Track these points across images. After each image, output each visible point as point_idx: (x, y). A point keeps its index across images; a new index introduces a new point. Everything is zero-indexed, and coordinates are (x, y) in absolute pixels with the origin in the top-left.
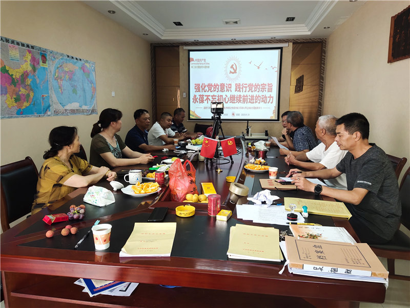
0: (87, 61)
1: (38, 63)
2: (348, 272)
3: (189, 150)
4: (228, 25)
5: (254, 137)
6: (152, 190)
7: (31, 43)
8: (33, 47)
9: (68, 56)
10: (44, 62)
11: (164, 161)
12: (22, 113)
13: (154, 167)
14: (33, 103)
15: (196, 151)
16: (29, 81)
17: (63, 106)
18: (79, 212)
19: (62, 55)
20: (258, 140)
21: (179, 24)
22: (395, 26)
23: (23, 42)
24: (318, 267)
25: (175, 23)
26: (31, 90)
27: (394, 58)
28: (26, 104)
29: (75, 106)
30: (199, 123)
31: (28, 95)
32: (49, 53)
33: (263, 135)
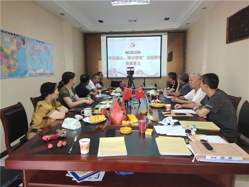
0: (48, 44)
1: (20, 45)
2: (230, 158)
3: (113, 96)
4: (130, 22)
5: (148, 88)
6: (102, 119)
7: (16, 33)
8: (17, 35)
9: (37, 41)
10: (24, 44)
11: (102, 103)
12: (11, 76)
13: (96, 106)
14: (17, 69)
15: (118, 97)
16: (15, 56)
17: (35, 71)
18: (63, 133)
19: (34, 40)
20: (150, 89)
21: (101, 21)
22: (229, 23)
23: (12, 32)
24: (214, 157)
25: (99, 21)
26: (17, 61)
27: (229, 41)
28: (13, 70)
29: (41, 71)
31: (15, 64)
32: (26, 39)
33: (154, 87)
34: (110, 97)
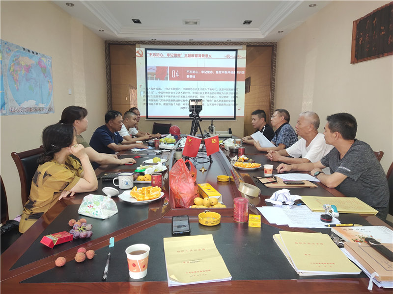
0: (43, 56)
3: (164, 149)
4: (187, 25)
9: (24, 49)
11: (147, 161)
13: (138, 168)
15: (171, 151)
17: (19, 104)
18: (84, 229)
19: (17, 47)
21: (138, 22)
25: (133, 20)
27: (357, 59)
29: (31, 103)
30: (157, 122)
33: (227, 133)
34: (158, 152)
